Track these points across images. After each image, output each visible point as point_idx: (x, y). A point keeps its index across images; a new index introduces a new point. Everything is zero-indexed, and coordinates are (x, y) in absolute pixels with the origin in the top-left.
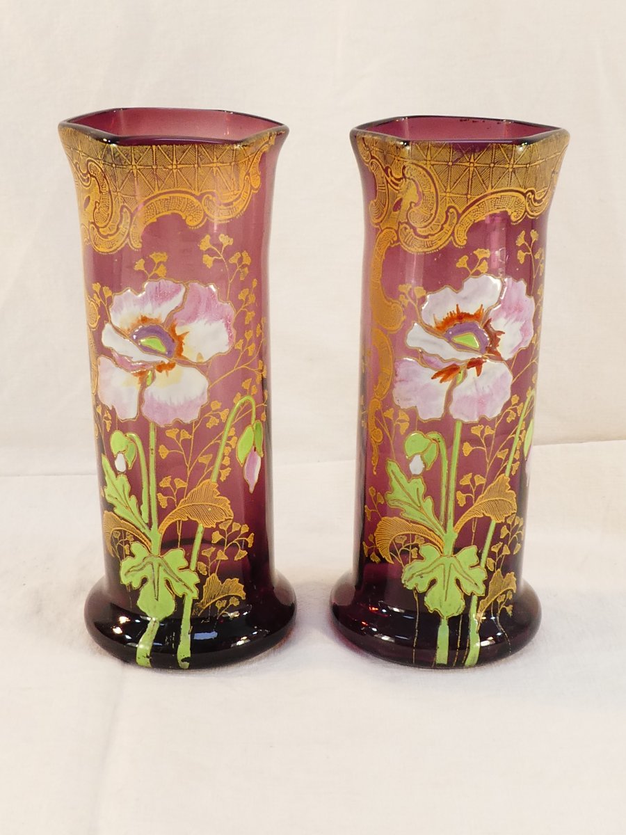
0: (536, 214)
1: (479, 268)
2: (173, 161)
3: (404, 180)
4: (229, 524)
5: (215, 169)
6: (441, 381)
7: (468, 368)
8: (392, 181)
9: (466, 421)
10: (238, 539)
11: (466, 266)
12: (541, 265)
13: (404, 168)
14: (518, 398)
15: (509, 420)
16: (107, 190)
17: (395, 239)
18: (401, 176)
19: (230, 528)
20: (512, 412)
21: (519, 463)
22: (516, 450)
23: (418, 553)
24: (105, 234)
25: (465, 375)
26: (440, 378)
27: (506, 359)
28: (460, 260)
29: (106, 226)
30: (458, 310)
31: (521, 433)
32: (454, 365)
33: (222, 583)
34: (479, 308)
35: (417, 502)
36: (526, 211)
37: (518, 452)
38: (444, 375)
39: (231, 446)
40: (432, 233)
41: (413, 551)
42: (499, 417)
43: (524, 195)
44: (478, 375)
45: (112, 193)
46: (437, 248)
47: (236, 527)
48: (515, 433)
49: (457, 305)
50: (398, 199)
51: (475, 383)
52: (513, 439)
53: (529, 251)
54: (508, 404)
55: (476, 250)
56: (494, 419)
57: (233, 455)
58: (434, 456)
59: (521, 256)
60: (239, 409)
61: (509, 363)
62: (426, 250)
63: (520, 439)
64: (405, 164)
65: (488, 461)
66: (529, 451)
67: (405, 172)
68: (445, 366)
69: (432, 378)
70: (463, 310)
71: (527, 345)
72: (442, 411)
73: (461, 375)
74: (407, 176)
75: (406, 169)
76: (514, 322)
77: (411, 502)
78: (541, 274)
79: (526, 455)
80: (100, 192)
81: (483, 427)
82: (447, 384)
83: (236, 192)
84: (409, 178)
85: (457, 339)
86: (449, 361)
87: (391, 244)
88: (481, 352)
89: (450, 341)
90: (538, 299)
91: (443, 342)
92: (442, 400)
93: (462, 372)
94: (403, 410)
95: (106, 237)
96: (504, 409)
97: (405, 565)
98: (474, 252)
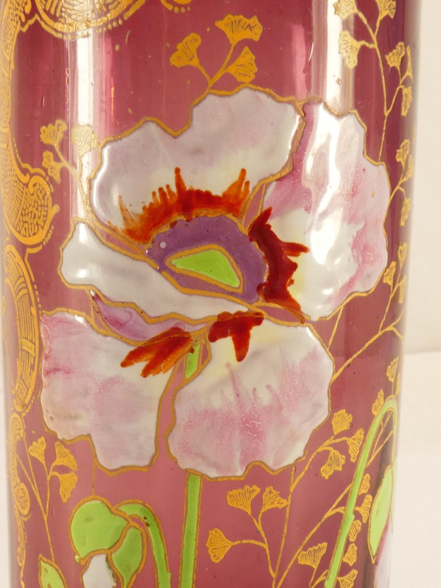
1: (232, 70)
6: (146, 373)
7: (213, 338)
9: (213, 474)
11: (195, 62)
12: (405, 91)
14: (349, 418)
15: (326, 472)
17: (28, 9)
20: (333, 452)
21: (355, 572)
22: (348, 543)
25: (206, 357)
26: (140, 366)
27: (315, 318)
28: (179, 46)
30: (179, 182)
31: (360, 500)
32: (176, 330)
34: (235, 177)
37: (353, 549)
38: (150, 356)
42: (298, 465)
44: (240, 358)
46: (121, 16)
48: (343, 503)
49: (177, 171)
51: (233, 378)
52: (338, 519)
54: (324, 431)
55: (221, 18)
56: (287, 471)
58: (136, 561)
61: (322, 328)
63: (358, 516)
65: (274, 575)
66: (382, 540)
68: (154, 331)
69: (124, 365)
70: (193, 182)
71: (372, 285)
72: (150, 449)
73: (194, 358)
78: (404, 113)
79: (374, 550)
81: (258, 490)
82: (160, 381)
85: (181, 262)
86: (158, 320)
88: (246, 297)
89: (163, 268)
90: (395, 172)
91: (147, 269)
92: (149, 422)
93: (197, 349)
94: (62, 442)
96: (310, 447)
98: (219, 24)
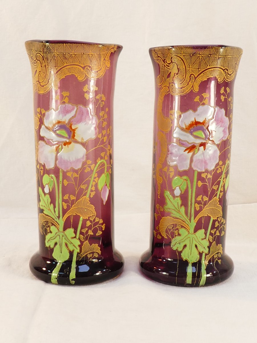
0: (229, 80)
1: (204, 102)
2: (72, 51)
3: (172, 63)
4: (94, 218)
5: (90, 56)
6: (188, 153)
7: (200, 147)
8: (166, 65)
9: (199, 171)
10: (98, 225)
11: (198, 101)
12: (232, 105)
13: (172, 58)
14: (222, 162)
15: (218, 172)
16: (44, 65)
17: (168, 91)
18: (170, 62)
19: (94, 220)
20: (219, 168)
21: (223, 193)
22: (222, 187)
23: (178, 233)
24: (42, 85)
25: (199, 150)
26: (187, 151)
27: (216, 144)
28: (196, 98)
29: (43, 81)
30: (195, 120)
31: (224, 179)
32: (194, 145)
33: (91, 246)
34: (204, 119)
35: (178, 209)
36: (224, 78)
37: (222, 188)
38: (189, 150)
39: (95, 182)
40: (184, 86)
41: (176, 232)
42: (214, 170)
43: (224, 70)
44: (204, 150)
45: (46, 66)
46: (186, 93)
47: (97, 220)
48: (221, 178)
49: (195, 118)
50: (169, 73)
51: (203, 154)
52: (220, 181)
53: (226, 97)
54: (217, 165)
55: (203, 93)
56: (212, 170)
57: (96, 185)
58: (185, 187)
59: (222, 98)
60: (99, 165)
61: (218, 145)
62: (181, 94)
63: (223, 182)
64: (172, 56)
65: (209, 190)
66: (227, 188)
67: (172, 60)
68: (190, 145)
69: (184, 151)
70: (197, 120)
71: (226, 139)
72: (189, 166)
73: (197, 150)
74: (173, 62)
75: (173, 58)
76: (220, 127)
77: (175, 209)
78: (231, 109)
79: (226, 190)
80: (41, 66)
81: (207, 174)
82: (191, 154)
83: (99, 67)
84: (174, 62)
85: (195, 133)
86: (191, 143)
87: (166, 93)
88: (205, 139)
89: (192, 134)
90: (230, 119)
91: (189, 135)
92: (189, 161)
93: (197, 148)
94: (172, 166)
95: (43, 86)
96: (216, 167)
97: (172, 239)
98: (202, 95)
